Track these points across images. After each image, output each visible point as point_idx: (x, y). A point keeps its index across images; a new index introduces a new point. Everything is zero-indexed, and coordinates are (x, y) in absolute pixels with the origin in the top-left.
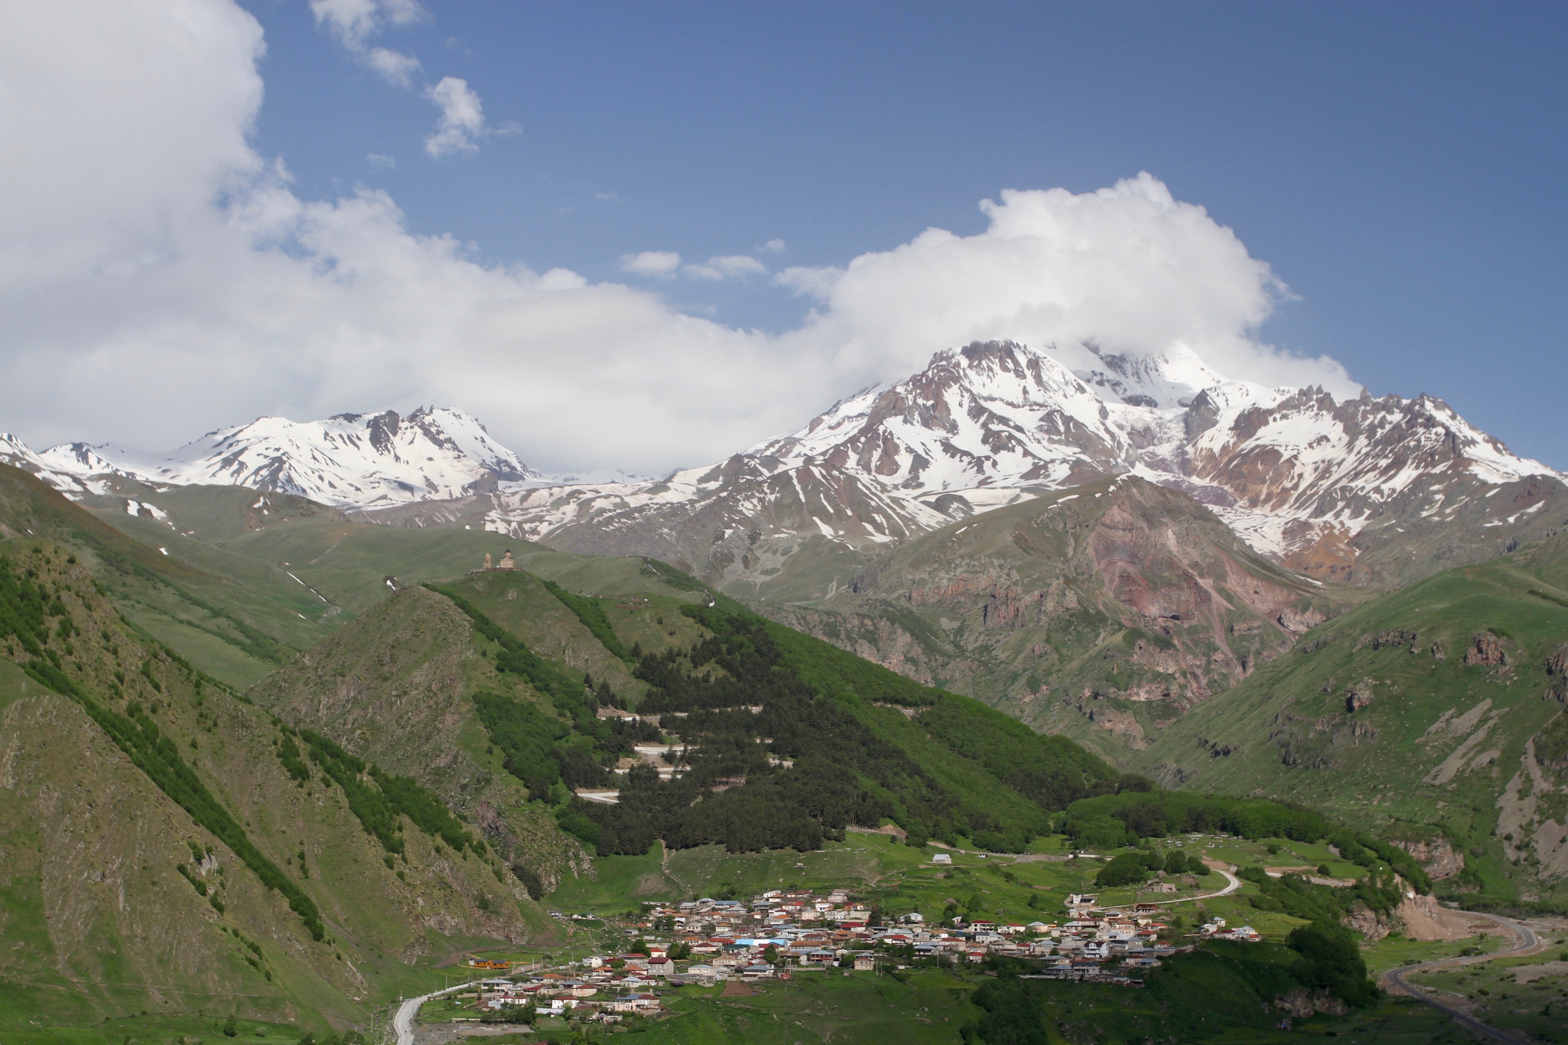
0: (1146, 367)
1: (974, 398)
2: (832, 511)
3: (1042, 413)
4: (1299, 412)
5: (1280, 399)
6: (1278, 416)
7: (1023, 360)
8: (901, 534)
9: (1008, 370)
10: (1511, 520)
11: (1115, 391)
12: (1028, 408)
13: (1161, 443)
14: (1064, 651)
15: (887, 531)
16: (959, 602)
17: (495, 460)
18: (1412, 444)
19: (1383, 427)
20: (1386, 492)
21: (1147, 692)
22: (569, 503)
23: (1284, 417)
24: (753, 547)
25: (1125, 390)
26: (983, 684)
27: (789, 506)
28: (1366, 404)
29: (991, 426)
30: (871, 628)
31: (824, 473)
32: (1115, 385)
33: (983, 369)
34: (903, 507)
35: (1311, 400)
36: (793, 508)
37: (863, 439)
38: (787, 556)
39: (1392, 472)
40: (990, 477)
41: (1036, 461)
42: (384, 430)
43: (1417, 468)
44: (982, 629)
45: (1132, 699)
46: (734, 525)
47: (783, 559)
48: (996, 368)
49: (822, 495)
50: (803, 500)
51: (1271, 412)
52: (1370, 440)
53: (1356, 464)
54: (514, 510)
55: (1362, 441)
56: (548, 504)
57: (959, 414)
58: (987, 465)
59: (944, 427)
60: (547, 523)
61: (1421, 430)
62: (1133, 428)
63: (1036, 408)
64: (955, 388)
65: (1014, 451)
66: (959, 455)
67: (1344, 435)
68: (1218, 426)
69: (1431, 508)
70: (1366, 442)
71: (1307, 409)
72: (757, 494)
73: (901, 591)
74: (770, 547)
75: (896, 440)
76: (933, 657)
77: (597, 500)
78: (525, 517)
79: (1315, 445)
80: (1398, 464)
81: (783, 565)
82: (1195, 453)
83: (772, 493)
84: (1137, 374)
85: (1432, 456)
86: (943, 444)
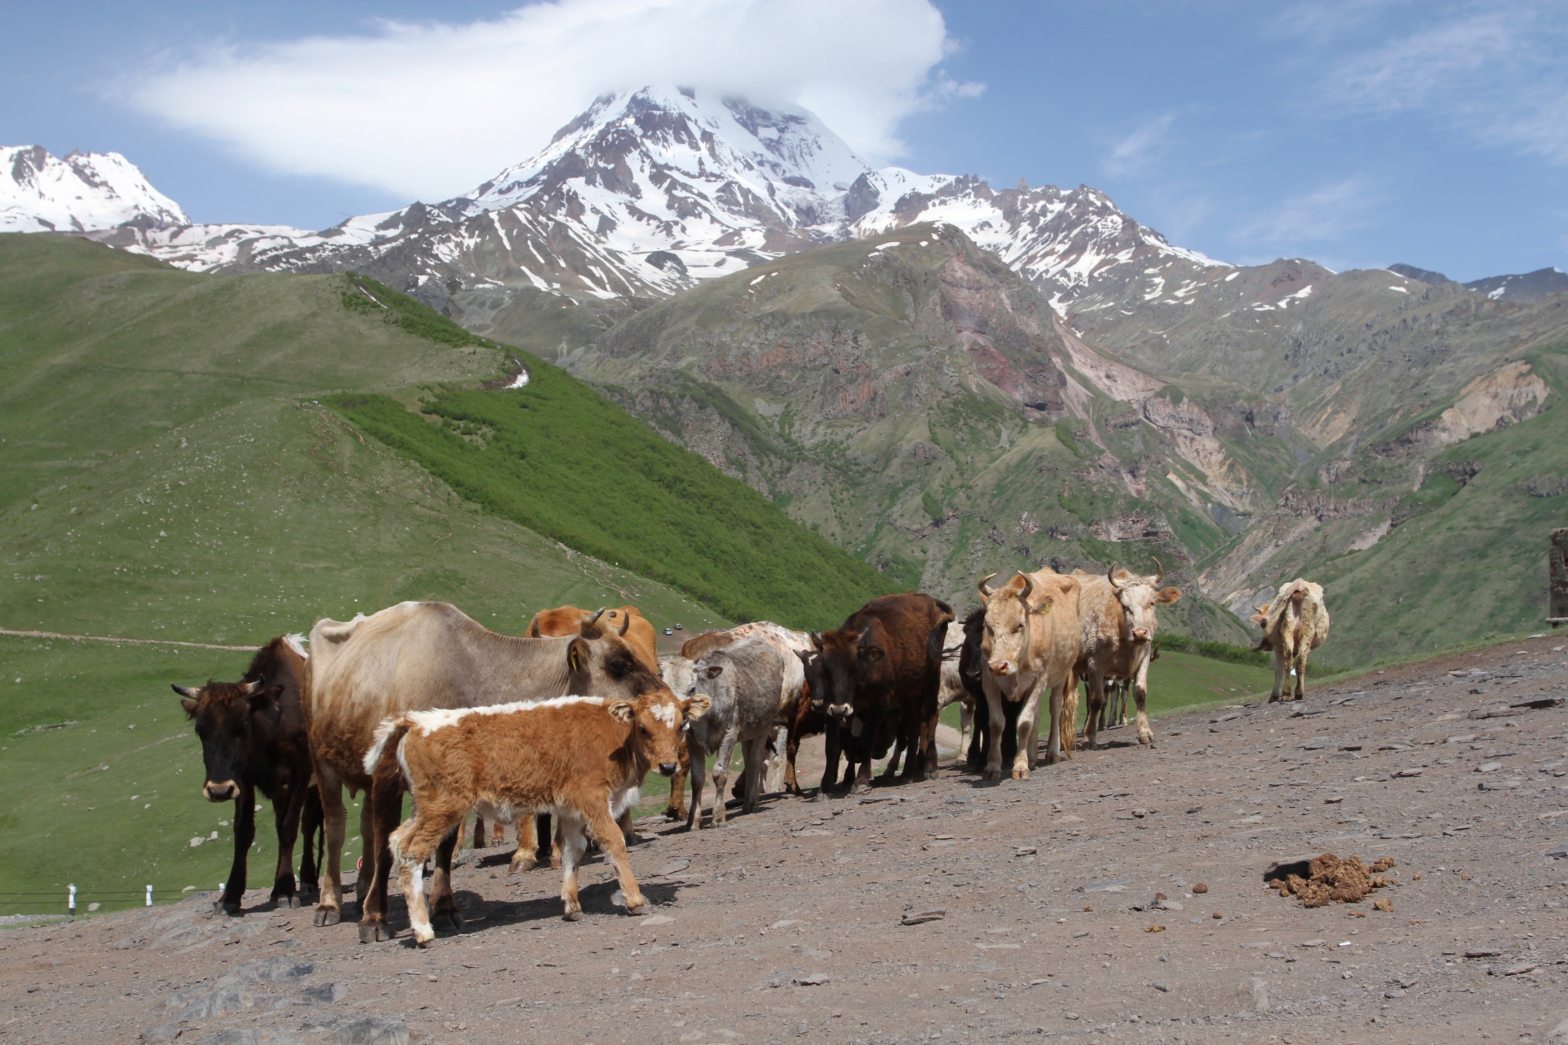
0: (801, 152)
1: (654, 165)
2: (542, 261)
3: (720, 184)
4: (956, 199)
5: (938, 186)
6: (937, 202)
7: (697, 134)
8: (625, 291)
9: (683, 142)
10: (1283, 304)
11: (774, 171)
12: (704, 178)
13: (823, 223)
14: (961, 456)
15: (608, 286)
16: (778, 377)
17: (156, 209)
18: (1090, 230)
19: (1045, 216)
20: (1073, 276)
21: (1122, 529)
22: (226, 242)
23: (943, 203)
24: (455, 297)
25: (784, 172)
26: (847, 502)
27: (492, 253)
28: (1024, 194)
29: (674, 192)
30: (671, 413)
31: (530, 218)
32: (774, 166)
33: (658, 139)
34: (621, 261)
35: (968, 188)
36: (497, 254)
37: (546, 198)
38: (497, 310)
39: (1073, 257)
40: (682, 242)
41: (725, 228)
42: (29, 166)
43: (1098, 253)
44: (818, 417)
45: (1100, 538)
46: (428, 270)
47: (493, 313)
48: (671, 139)
49: (529, 243)
50: (508, 247)
51: (930, 197)
52: (1034, 227)
53: (1024, 249)
54: (161, 247)
55: (1025, 228)
56: (203, 243)
57: (641, 177)
58: (676, 230)
59: (627, 191)
60: (199, 263)
61: (1095, 218)
62: (798, 206)
63: (713, 179)
64: (635, 154)
65: (700, 217)
66: (645, 219)
67: (1005, 222)
68: (879, 209)
69: (1154, 290)
70: (1030, 229)
71: (964, 196)
72: (453, 237)
73: (691, 359)
74: (476, 298)
75: (580, 200)
76: (765, 459)
77: (261, 241)
78: (174, 255)
79: (978, 229)
80: (1077, 248)
81: (494, 320)
82: (859, 233)
83: (471, 237)
84: (792, 157)
85: (1113, 244)
86: (628, 207)
